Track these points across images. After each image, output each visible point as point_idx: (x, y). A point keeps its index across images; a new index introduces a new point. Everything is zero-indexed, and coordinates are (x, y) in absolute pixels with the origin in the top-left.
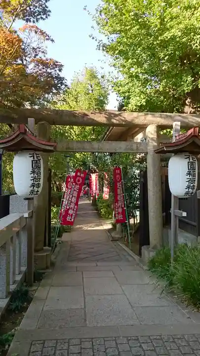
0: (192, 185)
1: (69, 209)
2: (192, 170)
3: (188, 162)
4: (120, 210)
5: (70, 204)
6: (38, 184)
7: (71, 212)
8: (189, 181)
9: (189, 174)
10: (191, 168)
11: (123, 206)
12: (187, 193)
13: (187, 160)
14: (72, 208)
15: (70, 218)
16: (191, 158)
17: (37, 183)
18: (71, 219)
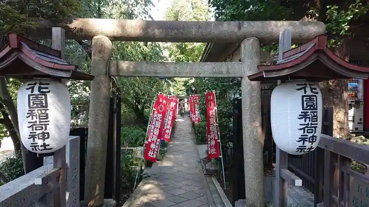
0: (310, 135)
1: (151, 143)
2: (310, 109)
3: (303, 97)
4: (213, 143)
5: (153, 137)
6: (43, 133)
7: (153, 146)
8: (304, 129)
9: (304, 116)
10: (308, 106)
11: (216, 138)
12: (301, 149)
13: (302, 93)
14: (154, 141)
15: (152, 153)
16: (308, 89)
17: (41, 131)
18: (153, 155)
